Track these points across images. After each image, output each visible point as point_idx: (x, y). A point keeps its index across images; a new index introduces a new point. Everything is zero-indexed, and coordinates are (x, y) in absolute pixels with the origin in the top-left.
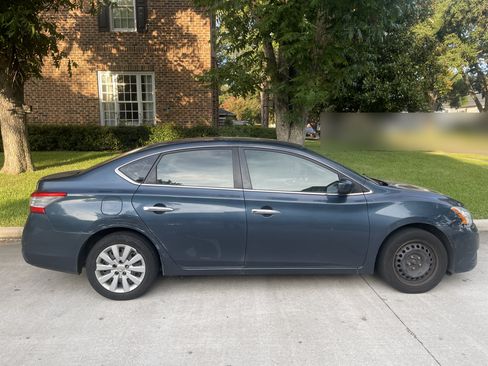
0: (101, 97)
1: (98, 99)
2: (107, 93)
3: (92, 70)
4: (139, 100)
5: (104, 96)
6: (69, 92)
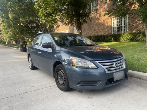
0: (112, 26)
1: (111, 27)
2: (114, 24)
3: (110, 18)
4: (123, 25)
5: (113, 25)
6: (105, 26)
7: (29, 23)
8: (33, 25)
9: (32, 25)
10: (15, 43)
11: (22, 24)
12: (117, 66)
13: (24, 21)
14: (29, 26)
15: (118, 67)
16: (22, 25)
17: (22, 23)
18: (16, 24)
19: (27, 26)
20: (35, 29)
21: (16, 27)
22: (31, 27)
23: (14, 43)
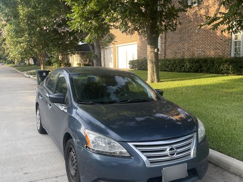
1: (231, 40)
6: (216, 37)
7: (60, 25)
8: (66, 29)
9: (64, 29)
10: (33, 63)
11: (45, 28)
12: (174, 154)
13: (50, 22)
14: (60, 30)
15: (175, 156)
16: (46, 30)
17: (45, 25)
18: (34, 28)
19: (55, 31)
20: (72, 38)
21: (34, 34)
22: (63, 32)
23: (31, 62)
